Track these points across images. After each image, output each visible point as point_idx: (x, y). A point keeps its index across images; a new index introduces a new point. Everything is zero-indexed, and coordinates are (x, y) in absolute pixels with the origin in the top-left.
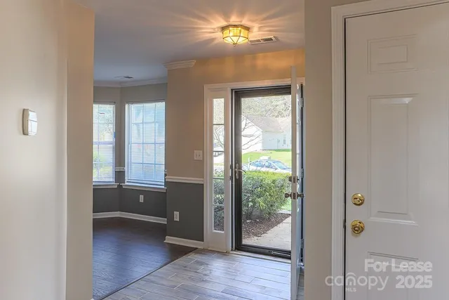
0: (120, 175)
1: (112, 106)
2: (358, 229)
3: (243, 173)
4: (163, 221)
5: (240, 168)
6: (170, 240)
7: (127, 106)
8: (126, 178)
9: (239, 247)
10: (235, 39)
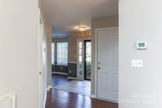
0: (56, 62)
1: (53, 43)
2: (99, 68)
3: (87, 61)
4: (67, 74)
5: (86, 59)
6: (68, 78)
7: (57, 43)
8: (57, 63)
9: (86, 79)
10: (82, 30)
